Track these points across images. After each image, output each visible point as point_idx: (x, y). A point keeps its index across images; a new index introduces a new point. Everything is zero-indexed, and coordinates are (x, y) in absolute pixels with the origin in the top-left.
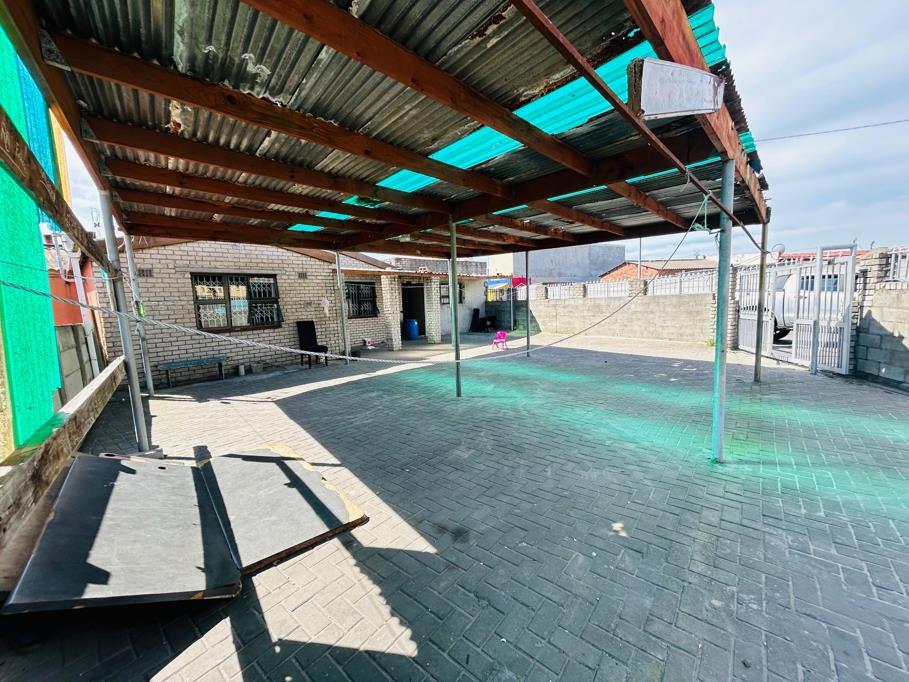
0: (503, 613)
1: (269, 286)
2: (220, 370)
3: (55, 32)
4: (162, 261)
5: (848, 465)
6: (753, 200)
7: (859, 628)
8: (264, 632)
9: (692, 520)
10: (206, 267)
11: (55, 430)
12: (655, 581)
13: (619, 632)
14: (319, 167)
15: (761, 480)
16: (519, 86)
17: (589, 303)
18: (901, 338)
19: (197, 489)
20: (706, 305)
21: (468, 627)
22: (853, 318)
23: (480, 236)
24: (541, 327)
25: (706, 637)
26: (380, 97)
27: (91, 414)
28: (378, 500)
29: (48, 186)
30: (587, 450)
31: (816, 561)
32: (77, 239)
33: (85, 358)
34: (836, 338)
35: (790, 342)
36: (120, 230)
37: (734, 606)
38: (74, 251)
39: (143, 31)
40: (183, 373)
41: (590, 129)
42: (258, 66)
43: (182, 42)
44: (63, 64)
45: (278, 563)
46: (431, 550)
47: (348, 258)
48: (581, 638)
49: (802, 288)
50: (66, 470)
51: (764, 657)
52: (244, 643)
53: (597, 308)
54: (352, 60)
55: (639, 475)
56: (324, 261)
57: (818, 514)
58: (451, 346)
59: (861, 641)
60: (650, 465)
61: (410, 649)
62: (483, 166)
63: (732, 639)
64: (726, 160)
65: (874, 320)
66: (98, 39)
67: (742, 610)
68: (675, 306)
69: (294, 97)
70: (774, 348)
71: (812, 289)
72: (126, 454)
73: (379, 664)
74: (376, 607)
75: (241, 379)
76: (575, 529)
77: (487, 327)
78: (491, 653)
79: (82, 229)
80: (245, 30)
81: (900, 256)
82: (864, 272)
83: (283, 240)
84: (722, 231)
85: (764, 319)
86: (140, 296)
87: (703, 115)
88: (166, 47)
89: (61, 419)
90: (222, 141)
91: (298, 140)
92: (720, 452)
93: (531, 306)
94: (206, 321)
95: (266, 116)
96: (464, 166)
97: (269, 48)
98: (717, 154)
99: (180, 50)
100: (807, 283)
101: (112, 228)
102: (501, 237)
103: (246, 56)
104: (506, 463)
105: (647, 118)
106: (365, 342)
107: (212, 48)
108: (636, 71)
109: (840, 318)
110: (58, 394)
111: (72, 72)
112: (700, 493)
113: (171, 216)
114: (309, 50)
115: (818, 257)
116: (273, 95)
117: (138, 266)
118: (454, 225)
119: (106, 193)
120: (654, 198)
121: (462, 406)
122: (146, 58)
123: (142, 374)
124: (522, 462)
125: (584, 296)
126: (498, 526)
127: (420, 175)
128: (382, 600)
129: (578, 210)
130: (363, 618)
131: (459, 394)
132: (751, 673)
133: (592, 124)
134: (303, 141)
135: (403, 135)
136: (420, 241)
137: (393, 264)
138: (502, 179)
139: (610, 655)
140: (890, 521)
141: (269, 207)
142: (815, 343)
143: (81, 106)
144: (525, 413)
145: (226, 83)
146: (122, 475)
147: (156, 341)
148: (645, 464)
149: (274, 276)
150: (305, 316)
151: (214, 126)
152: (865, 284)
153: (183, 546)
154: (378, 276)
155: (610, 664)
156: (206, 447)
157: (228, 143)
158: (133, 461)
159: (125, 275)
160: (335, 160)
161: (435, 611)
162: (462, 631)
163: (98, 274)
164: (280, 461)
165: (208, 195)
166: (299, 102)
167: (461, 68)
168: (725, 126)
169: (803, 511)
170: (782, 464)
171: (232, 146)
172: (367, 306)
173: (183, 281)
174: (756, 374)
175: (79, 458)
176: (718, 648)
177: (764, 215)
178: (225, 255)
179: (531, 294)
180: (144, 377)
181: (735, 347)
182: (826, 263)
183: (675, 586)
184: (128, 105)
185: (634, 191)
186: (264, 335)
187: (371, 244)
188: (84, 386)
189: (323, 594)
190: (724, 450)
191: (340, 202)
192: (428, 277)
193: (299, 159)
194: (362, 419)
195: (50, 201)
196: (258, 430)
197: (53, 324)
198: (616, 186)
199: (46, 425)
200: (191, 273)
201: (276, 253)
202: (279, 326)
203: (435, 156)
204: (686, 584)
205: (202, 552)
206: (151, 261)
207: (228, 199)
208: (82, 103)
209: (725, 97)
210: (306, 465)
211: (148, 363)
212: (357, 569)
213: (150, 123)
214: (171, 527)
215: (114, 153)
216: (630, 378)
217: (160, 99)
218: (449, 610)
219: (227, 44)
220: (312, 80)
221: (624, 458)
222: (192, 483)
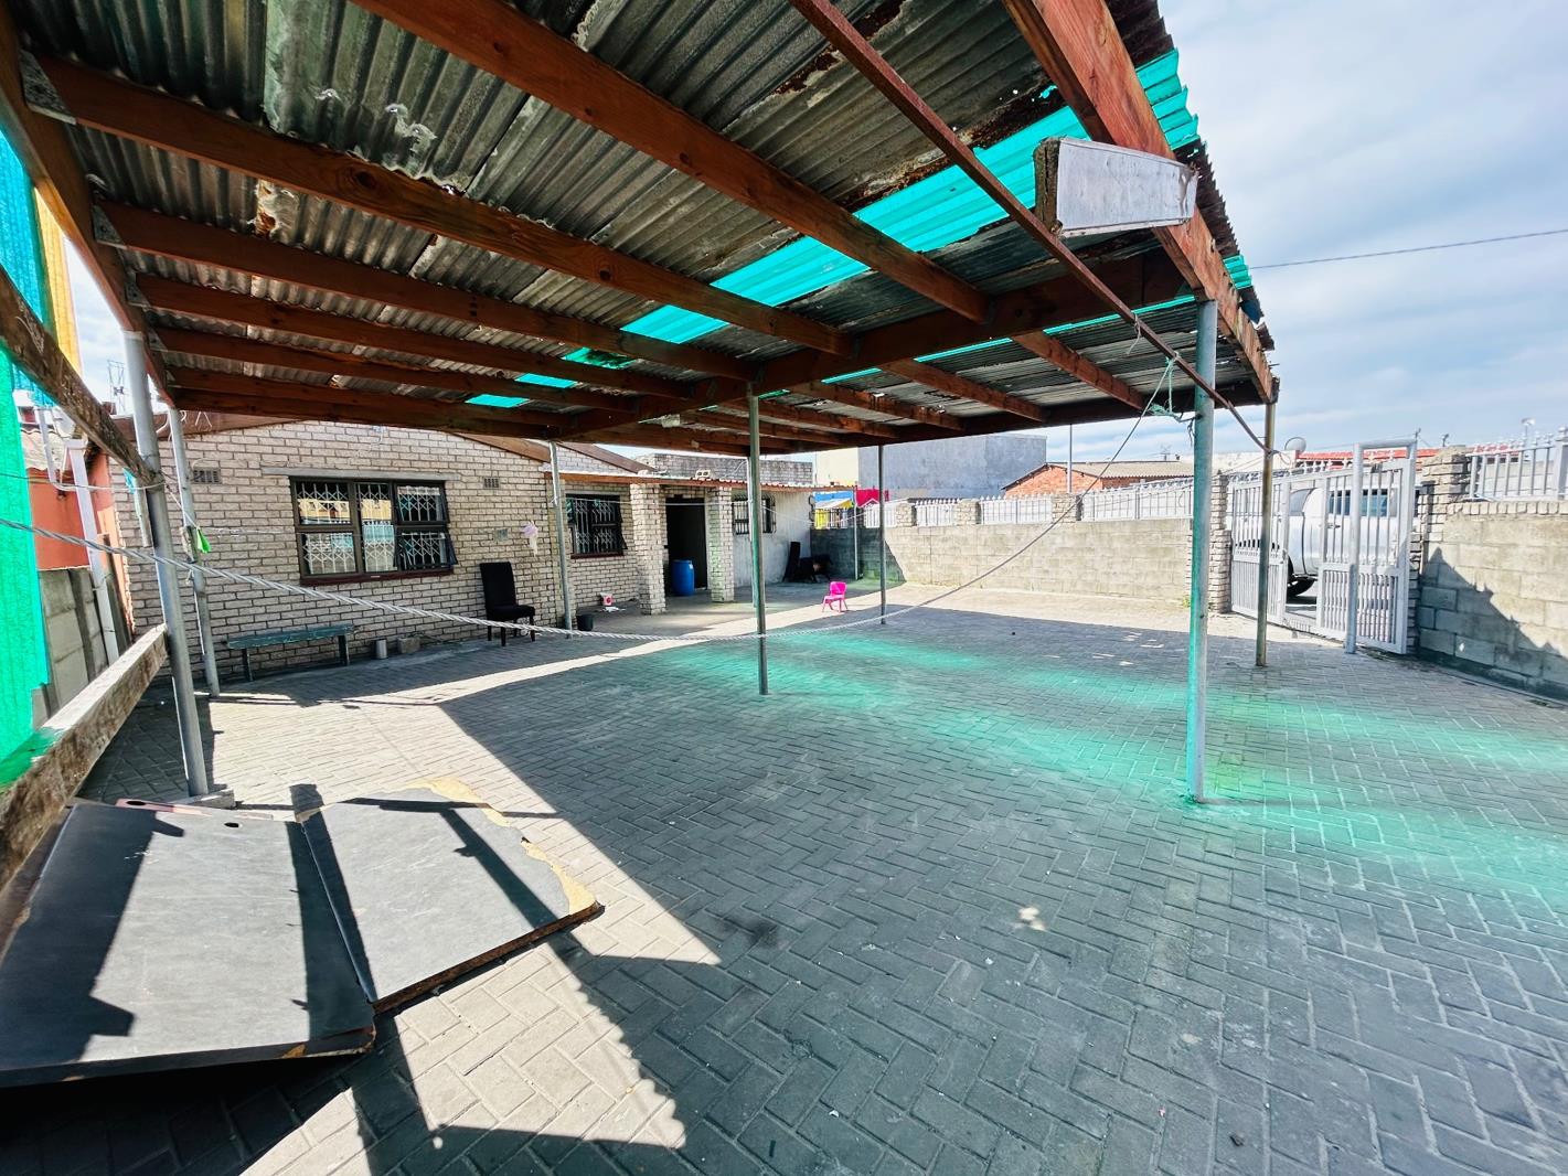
0: (833, 1066)
1: (431, 501)
2: (342, 649)
3: (48, 56)
4: (237, 456)
5: (1404, 804)
6: (1249, 366)
7: (1418, 1073)
8: (415, 1114)
9: (1152, 900)
10: (316, 467)
11: (35, 759)
12: (1089, 1005)
13: (1029, 1092)
14: (520, 297)
15: (1264, 830)
16: (863, 172)
17: (985, 534)
18: (1489, 593)
19: (296, 862)
20: (1178, 538)
21: (773, 1093)
22: (1412, 560)
23: (800, 419)
24: (906, 574)
25: (1172, 1098)
26: (627, 183)
27: (103, 730)
28: (620, 875)
29: (31, 327)
30: (978, 784)
31: (1351, 963)
32: (82, 418)
33: (93, 628)
34: (1386, 593)
35: (1312, 601)
36: (160, 399)
37: (1217, 1045)
38: (77, 436)
39: (209, 60)
40: (274, 655)
41: (982, 245)
42: (414, 125)
43: (279, 81)
44: (62, 112)
45: (442, 990)
46: (711, 959)
47: (573, 454)
48: (966, 1105)
49: (1331, 511)
50: (55, 830)
51: (1266, 1128)
52: (379, 1133)
53: (1000, 542)
54: (578, 121)
55: (1066, 826)
56: (530, 458)
57: (1356, 886)
58: (751, 607)
59: (1421, 1096)
60: (1084, 809)
61: (671, 1134)
62: (805, 301)
63: (1214, 1100)
64: (1202, 302)
65: (1445, 564)
66: (126, 70)
67: (1230, 1051)
68: (1128, 540)
69: (477, 179)
70: (1288, 610)
71: (1347, 512)
72: (166, 801)
73: (617, 1162)
74: (613, 1062)
75: (381, 665)
76: (958, 919)
77: (814, 573)
78: (812, 1137)
79: (93, 400)
80: (392, 64)
81: (1484, 460)
82: (1430, 486)
83: (456, 422)
84: (1199, 417)
85: (1272, 561)
86: (196, 518)
87: (1164, 229)
88: (250, 88)
89: (46, 741)
90: (350, 249)
91: (483, 252)
92: (1199, 785)
93: (888, 538)
94: (315, 562)
95: (429, 210)
96: (773, 301)
97: (434, 95)
98: (1188, 290)
99: (276, 94)
100: (1339, 503)
101: (147, 396)
102: (838, 422)
103: (394, 108)
104: (843, 807)
105: (1067, 235)
106: (601, 599)
107: (331, 93)
108: (1048, 159)
109: (1392, 559)
110: (41, 693)
111: (79, 127)
112: (1165, 854)
113: (254, 377)
114: (505, 100)
115: (1355, 460)
116: (442, 176)
117: (193, 465)
118: (756, 399)
119: (138, 336)
120: (1090, 359)
121: (769, 711)
122: (213, 105)
123: (197, 657)
124: (870, 805)
125: (978, 521)
126: (827, 917)
127: (696, 316)
128: (624, 1050)
129: (963, 378)
130: (591, 1083)
131: (763, 690)
132: (1244, 1155)
133: (985, 236)
134: (493, 254)
135: (666, 248)
136: (699, 426)
137: (652, 465)
138: (836, 323)
139: (1013, 1133)
140: (1470, 896)
141: (433, 365)
142: (1353, 603)
143: (93, 185)
144: (875, 721)
145: (357, 152)
146: (159, 839)
147: (225, 597)
148: (1075, 807)
149: (441, 484)
150: (495, 554)
151: (336, 223)
152: (1431, 505)
153: (268, 964)
154: (624, 484)
155: (1014, 1148)
156: (315, 786)
157: (360, 254)
158: (178, 813)
159: (167, 480)
160: (548, 287)
161: (715, 1066)
162: (764, 1098)
163: (119, 479)
164: (448, 810)
165: (323, 342)
166: (486, 187)
167: (765, 139)
168: (1199, 246)
169: (1331, 882)
170: (1299, 804)
171: (367, 259)
172: (605, 537)
173: (275, 491)
174: (1259, 655)
175: (79, 808)
176: (1190, 1115)
177: (1268, 392)
178: (352, 446)
179: (889, 518)
180: (202, 661)
181: (1226, 609)
182: (1369, 470)
183: (1122, 1015)
184: (180, 184)
185: (1056, 346)
186: (421, 587)
187: (614, 429)
188: (90, 678)
189: (521, 1043)
190: (1205, 782)
191: (558, 357)
192: (712, 488)
193: (486, 283)
194: (593, 734)
195: (33, 351)
196: (409, 755)
197: (34, 567)
198: (1027, 340)
199: (20, 750)
200: (290, 478)
201: (444, 445)
202: (449, 571)
203: (722, 284)
204: (1139, 1008)
205: (303, 974)
206: (217, 456)
207: (358, 350)
208: (96, 178)
209: (1198, 199)
210: (494, 816)
211: (209, 637)
212: (583, 998)
213: (219, 217)
214: (248, 930)
215: (152, 267)
216: (1053, 662)
217: (238, 177)
218: (741, 1063)
219: (360, 86)
220: (509, 152)
221: (1040, 797)
222: (288, 852)
